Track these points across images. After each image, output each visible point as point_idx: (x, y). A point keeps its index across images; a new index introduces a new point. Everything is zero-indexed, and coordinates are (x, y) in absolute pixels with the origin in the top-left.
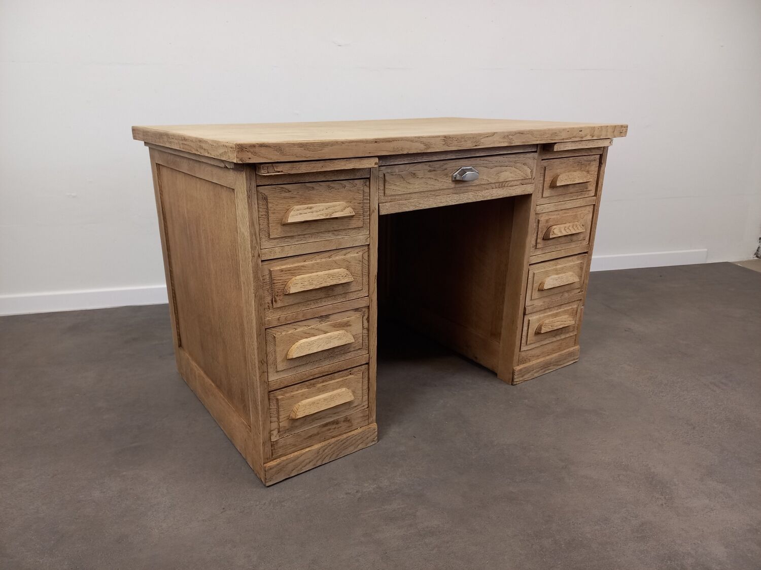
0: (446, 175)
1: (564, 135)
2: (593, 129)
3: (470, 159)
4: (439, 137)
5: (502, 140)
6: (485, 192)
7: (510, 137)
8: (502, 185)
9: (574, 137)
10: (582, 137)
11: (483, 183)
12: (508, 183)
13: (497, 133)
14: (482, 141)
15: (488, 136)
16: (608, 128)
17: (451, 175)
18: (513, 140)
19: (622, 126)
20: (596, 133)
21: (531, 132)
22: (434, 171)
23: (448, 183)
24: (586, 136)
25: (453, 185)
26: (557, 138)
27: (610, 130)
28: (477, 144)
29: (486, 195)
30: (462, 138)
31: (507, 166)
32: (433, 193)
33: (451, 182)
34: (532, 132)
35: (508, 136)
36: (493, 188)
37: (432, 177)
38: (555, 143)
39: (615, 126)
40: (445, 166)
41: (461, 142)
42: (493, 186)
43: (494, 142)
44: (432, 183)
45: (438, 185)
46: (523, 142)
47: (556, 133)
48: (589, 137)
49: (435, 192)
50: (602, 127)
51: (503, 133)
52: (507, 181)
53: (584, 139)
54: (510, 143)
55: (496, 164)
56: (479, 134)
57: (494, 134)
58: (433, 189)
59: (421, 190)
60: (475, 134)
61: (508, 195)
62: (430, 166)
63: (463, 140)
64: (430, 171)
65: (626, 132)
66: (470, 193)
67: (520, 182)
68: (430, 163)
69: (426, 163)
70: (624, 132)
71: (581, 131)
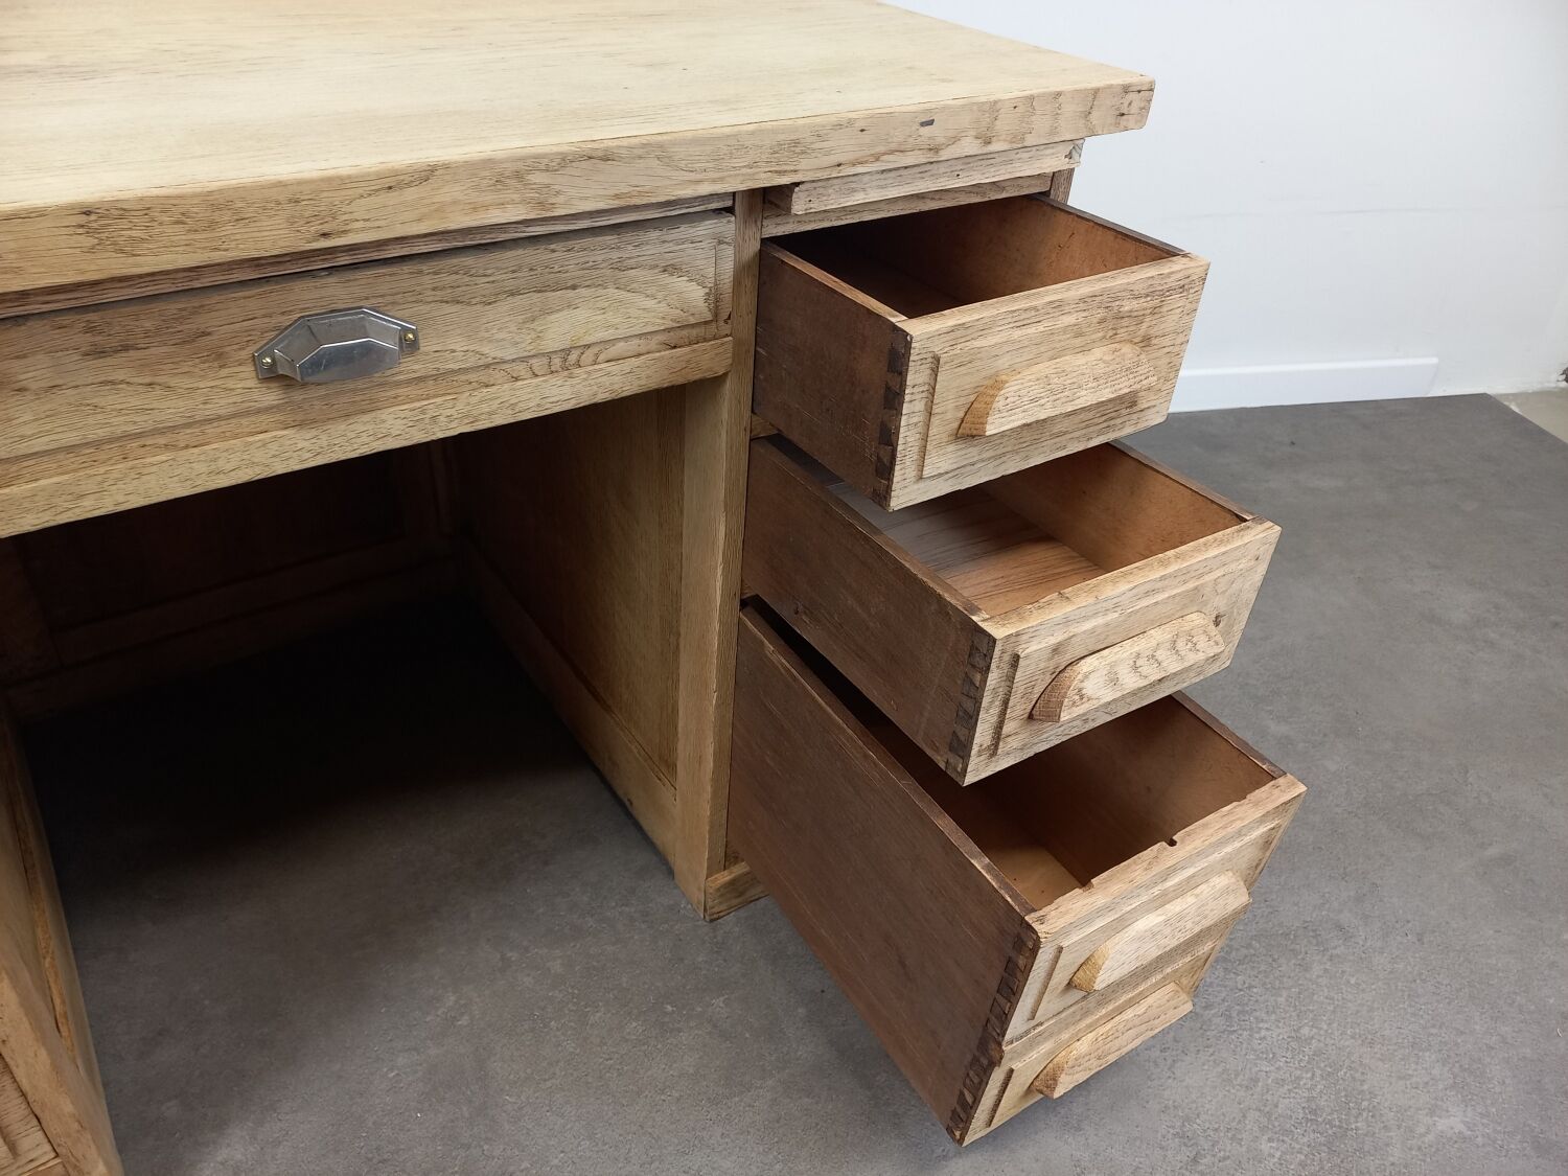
0: (219, 357)
1: (844, 148)
2: (993, 108)
3: (350, 275)
4: (39, 214)
5: (489, 198)
6: (473, 400)
7: (537, 178)
8: (566, 360)
9: (892, 152)
10: (935, 150)
11: (455, 366)
12: (595, 350)
13: (446, 166)
14: (360, 209)
15: (392, 182)
16: (1061, 99)
17: (245, 354)
18: (558, 193)
19: (1126, 89)
20: (1005, 124)
21: (658, 151)
22: (126, 348)
23: (241, 384)
24: (955, 140)
25: (271, 396)
26: (805, 163)
27: (1070, 109)
28: (326, 228)
29: (485, 408)
30: (216, 207)
31: (574, 287)
32: (162, 440)
33: (252, 383)
34: (661, 146)
35: (518, 176)
36: (517, 379)
37: (119, 375)
38: (797, 184)
39: (1096, 93)
40: (202, 321)
41: (212, 225)
42: (521, 369)
43: (440, 209)
44: (135, 402)
45: (171, 409)
46: (617, 196)
47: (796, 143)
48: (970, 146)
49: (167, 436)
50: (1031, 98)
51: (488, 163)
52: (588, 346)
53: (945, 155)
54: (541, 204)
55: (510, 285)
56: (329, 180)
57: (426, 174)
58: (150, 426)
59: (71, 438)
60: (300, 183)
61: (601, 397)
62: (89, 330)
63: (227, 216)
64: (98, 353)
65: (1145, 110)
66: (384, 414)
67: (661, 338)
68: (92, 316)
69: (66, 319)
70: (1134, 109)
71: (931, 123)
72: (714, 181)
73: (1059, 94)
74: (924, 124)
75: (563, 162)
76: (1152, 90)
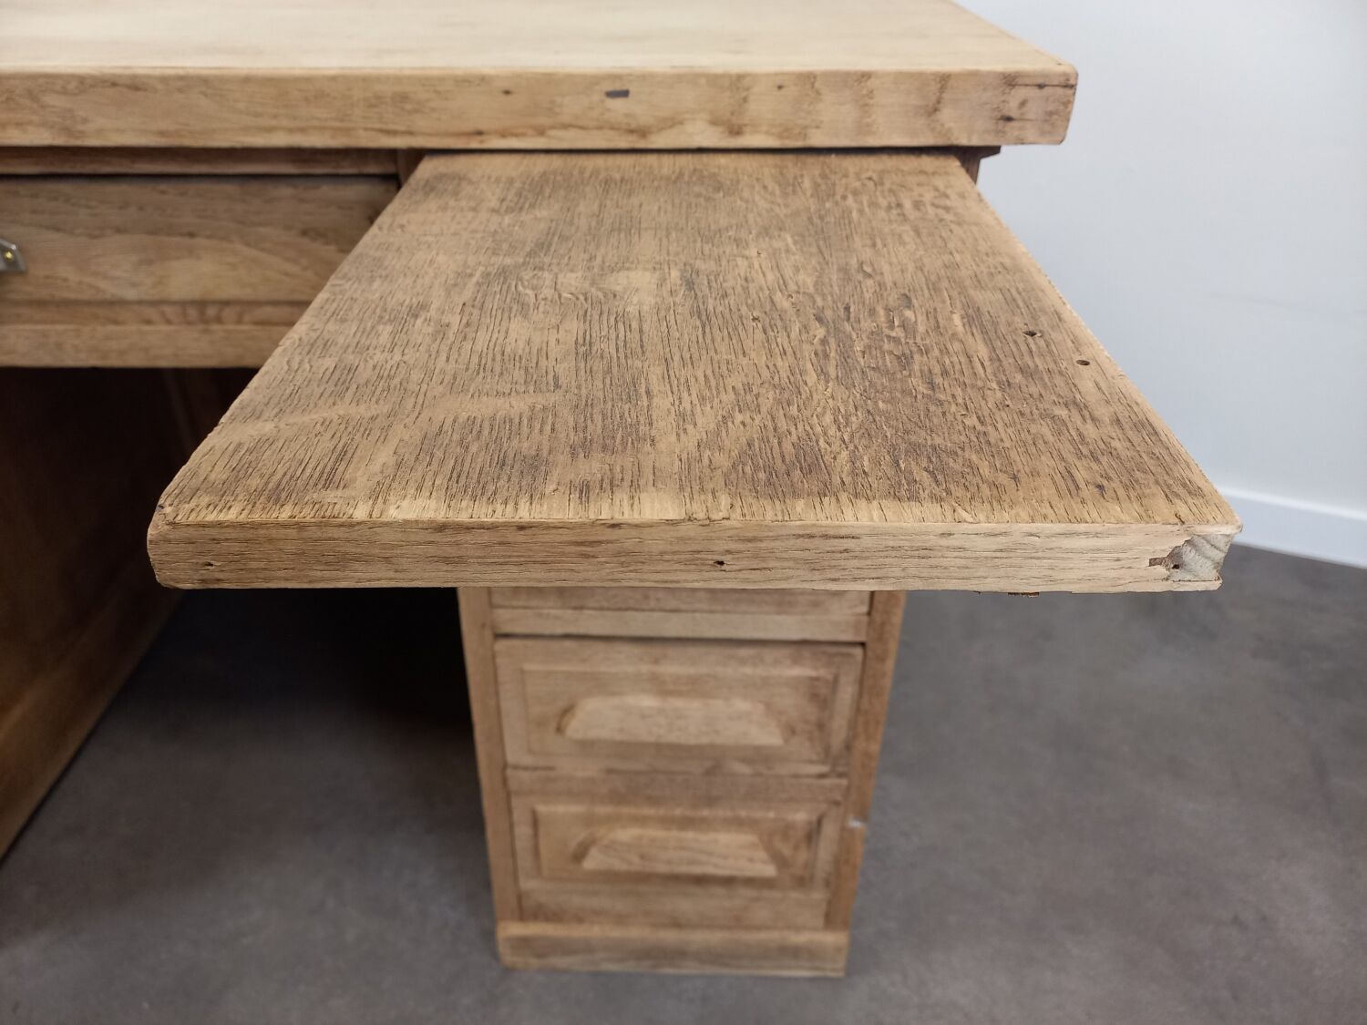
1: (481, 113)
2: (738, 84)
7: (55, 100)
8: (203, 313)
9: (564, 127)
10: (643, 133)
11: (73, 296)
12: (236, 308)
16: (872, 83)
19: (1010, 81)
20: (763, 110)
24: (673, 122)
29: (114, 345)
36: (148, 322)
39: (944, 80)
42: (153, 313)
50: (811, 77)
52: (228, 303)
53: (659, 141)
65: (1060, 114)
70: (1034, 111)
71: (625, 94)
72: (291, 131)
73: (866, 76)
74: (613, 94)
75: (84, 85)
76: (1072, 87)
